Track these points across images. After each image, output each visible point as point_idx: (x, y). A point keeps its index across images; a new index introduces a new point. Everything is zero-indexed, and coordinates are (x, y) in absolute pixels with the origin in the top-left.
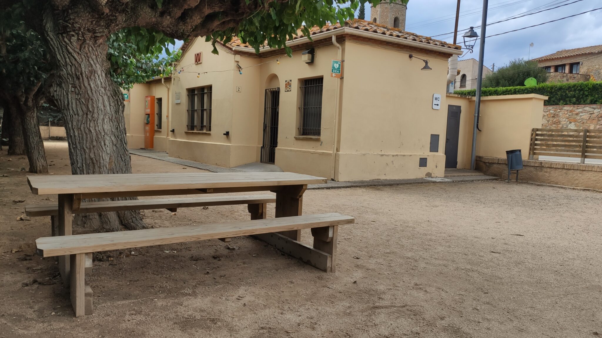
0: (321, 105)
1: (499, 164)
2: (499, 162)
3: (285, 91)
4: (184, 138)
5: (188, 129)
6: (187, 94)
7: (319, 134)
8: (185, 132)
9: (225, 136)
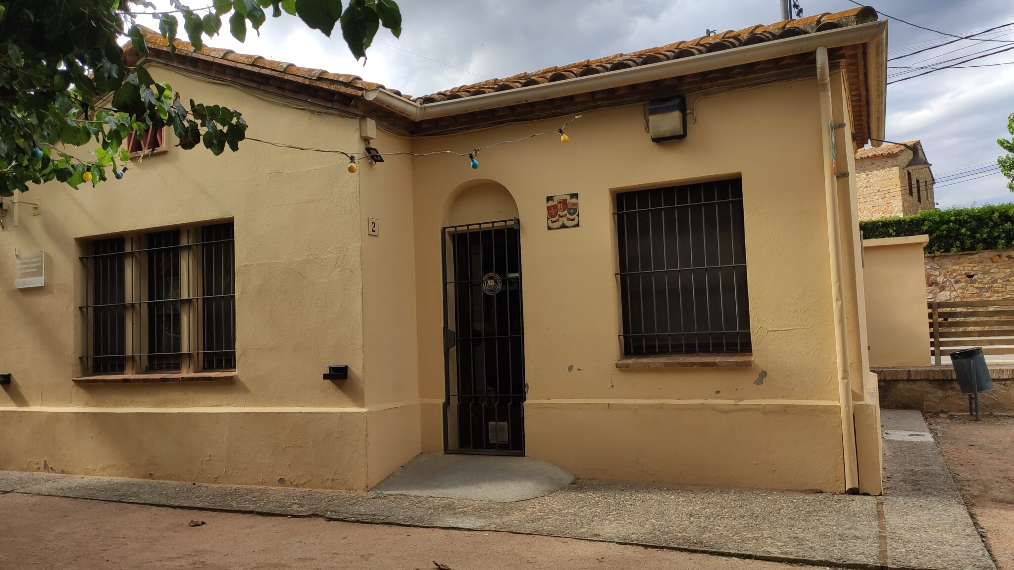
0: (744, 260)
1: (912, 380)
2: (912, 378)
3: (549, 228)
4: (70, 402)
5: (85, 372)
6: (79, 255)
7: (746, 347)
8: (75, 381)
9: (328, 381)
